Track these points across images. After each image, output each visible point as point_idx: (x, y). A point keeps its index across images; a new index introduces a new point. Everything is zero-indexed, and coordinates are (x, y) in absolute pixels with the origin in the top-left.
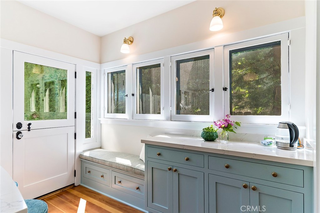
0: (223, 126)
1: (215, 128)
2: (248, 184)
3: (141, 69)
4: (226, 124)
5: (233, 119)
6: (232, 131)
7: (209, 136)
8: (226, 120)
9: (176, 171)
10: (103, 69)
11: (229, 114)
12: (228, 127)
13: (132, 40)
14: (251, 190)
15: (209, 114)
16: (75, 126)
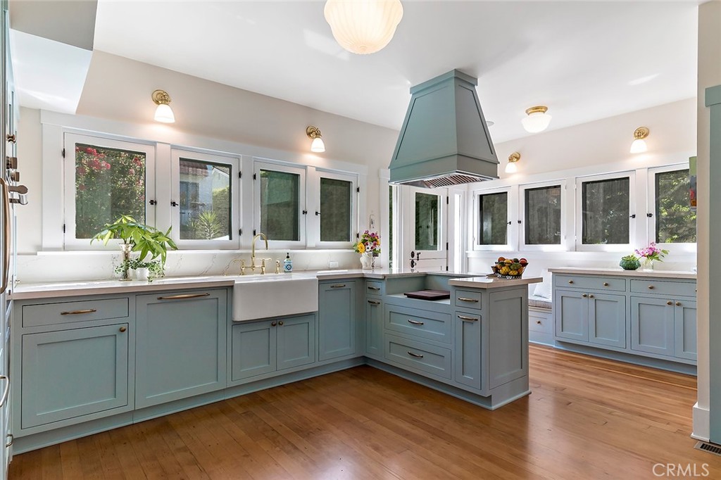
0: (647, 254)
1: (637, 256)
2: (672, 301)
3: (527, 191)
4: (651, 252)
5: (659, 247)
6: (658, 259)
7: (630, 265)
8: (651, 248)
9: (592, 297)
10: (471, 191)
11: (655, 241)
12: (652, 255)
13: (518, 156)
14: (676, 306)
15: (628, 243)
16: (447, 258)
